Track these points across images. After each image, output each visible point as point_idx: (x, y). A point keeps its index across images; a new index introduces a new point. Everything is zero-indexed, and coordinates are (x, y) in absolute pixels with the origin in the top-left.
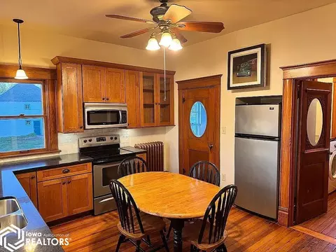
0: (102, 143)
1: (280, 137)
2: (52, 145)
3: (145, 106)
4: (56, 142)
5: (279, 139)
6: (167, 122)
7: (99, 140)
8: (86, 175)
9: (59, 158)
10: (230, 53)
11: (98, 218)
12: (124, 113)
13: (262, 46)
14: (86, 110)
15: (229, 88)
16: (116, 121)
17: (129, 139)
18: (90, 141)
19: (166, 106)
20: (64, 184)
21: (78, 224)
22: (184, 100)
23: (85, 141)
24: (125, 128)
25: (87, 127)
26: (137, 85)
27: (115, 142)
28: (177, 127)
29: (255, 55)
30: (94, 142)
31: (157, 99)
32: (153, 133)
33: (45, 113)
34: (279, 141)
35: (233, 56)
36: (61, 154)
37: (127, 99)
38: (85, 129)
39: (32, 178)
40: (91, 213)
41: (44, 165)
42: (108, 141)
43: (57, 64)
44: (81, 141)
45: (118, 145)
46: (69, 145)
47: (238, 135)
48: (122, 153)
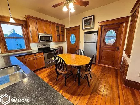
0: (45, 47)
1: (97, 42)
2: (28, 48)
3: (57, 35)
4: (30, 46)
5: (96, 43)
6: (63, 40)
7: (44, 46)
8: (42, 56)
9: (31, 52)
10: (83, 19)
11: (47, 68)
12: (51, 37)
13: (93, 16)
14: (39, 35)
15: (83, 29)
16: (49, 39)
17: (53, 46)
18: (41, 46)
19: (63, 36)
20: (35, 59)
21: (41, 71)
22: (68, 34)
23: (40, 46)
24: (52, 42)
25: (40, 41)
26: (55, 28)
27: (49, 46)
28: (66, 42)
29: (91, 19)
30: (43, 46)
31: (61, 33)
32: (59, 44)
33: (24, 37)
34: (97, 43)
35: (84, 19)
36: (32, 50)
37: (52, 33)
38: (39, 42)
39: (23, 58)
40: (45, 67)
41: (26, 54)
42: (47, 46)
43: (26, 19)
44: (38, 46)
45: (50, 47)
46: (34, 48)
47: (85, 43)
48: (51, 49)
